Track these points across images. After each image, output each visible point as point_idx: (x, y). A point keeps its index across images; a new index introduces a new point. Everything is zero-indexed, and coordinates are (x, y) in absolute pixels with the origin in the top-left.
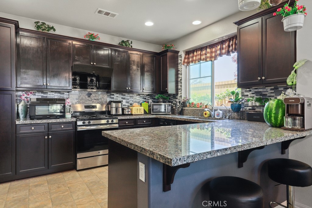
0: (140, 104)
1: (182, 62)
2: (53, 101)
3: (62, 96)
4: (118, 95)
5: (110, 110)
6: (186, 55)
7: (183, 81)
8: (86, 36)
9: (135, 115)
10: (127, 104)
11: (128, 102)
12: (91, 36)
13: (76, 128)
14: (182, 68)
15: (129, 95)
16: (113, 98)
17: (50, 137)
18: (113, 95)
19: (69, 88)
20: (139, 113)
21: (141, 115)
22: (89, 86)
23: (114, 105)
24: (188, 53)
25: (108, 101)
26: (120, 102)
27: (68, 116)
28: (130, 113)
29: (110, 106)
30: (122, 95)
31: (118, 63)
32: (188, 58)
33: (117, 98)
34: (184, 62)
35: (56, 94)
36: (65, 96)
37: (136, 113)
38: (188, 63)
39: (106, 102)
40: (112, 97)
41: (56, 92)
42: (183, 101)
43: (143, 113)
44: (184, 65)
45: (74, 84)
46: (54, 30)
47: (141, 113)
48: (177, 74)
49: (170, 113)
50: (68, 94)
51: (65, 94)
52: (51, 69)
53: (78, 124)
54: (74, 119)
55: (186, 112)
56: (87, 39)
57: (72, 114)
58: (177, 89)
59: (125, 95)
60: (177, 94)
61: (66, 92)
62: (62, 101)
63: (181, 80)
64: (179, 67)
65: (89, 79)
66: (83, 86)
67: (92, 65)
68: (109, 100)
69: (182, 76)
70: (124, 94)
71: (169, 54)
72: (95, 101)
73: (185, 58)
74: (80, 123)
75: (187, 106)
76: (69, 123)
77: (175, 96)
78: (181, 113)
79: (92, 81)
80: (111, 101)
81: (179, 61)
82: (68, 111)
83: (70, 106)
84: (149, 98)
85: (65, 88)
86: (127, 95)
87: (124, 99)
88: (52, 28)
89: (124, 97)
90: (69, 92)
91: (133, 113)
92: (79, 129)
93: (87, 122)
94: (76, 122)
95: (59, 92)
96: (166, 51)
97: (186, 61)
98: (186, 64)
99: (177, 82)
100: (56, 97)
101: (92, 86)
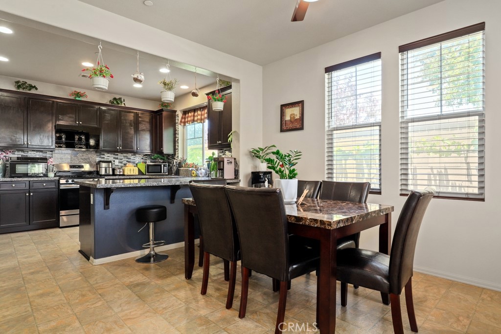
0: (135, 165)
1: (179, 122)
2: (35, 160)
3: (45, 155)
4: (109, 155)
5: (98, 170)
6: (183, 114)
7: (179, 141)
8: (72, 94)
9: (127, 176)
10: (120, 164)
11: (121, 163)
12: (78, 94)
13: (59, 186)
14: (180, 128)
15: (122, 155)
16: (104, 158)
17: (32, 194)
18: (104, 154)
19: (52, 147)
20: (132, 173)
21: (135, 175)
22: (77, 144)
23: (104, 165)
24: (185, 112)
25: (97, 161)
26: (110, 162)
27: (51, 175)
28: (121, 173)
29: (98, 166)
30: (114, 155)
31: (107, 122)
32: (185, 118)
33: (108, 158)
34: (181, 122)
35: (38, 153)
36: (48, 155)
37: (129, 174)
38: (185, 123)
39: (96, 161)
40: (102, 156)
41: (37, 151)
42: (179, 161)
43: (137, 174)
44: (180, 124)
45: (59, 143)
46: (36, 89)
47: (134, 174)
48: (175, 133)
49: (167, 174)
50: (51, 153)
51: (48, 153)
52: (32, 128)
53: (61, 183)
54: (57, 178)
55: (181, 172)
56: (72, 98)
57: (55, 174)
58: (175, 149)
59: (118, 155)
60: (175, 154)
61: (49, 151)
62: (44, 160)
63: (178, 139)
64: (177, 127)
65: (77, 137)
66: (70, 145)
67: (77, 125)
68: (98, 159)
69: (180, 136)
70: (116, 154)
71: (164, 113)
72: (81, 160)
73: (182, 118)
74: (62, 181)
75: (182, 166)
76: (51, 181)
77: (173, 156)
78: (177, 173)
79: (80, 139)
80: (100, 161)
81: (177, 121)
82: (51, 170)
83: (53, 165)
84: (146, 159)
85: (47, 147)
86: (119, 154)
87: (117, 158)
88: (35, 87)
89: (116, 157)
90: (52, 151)
91: (126, 174)
92: (62, 187)
93: (70, 181)
94: (59, 181)
95: (41, 151)
96: (162, 110)
97: (183, 120)
98: (182, 124)
99: (175, 142)
100: (37, 156)
101: (81, 145)
